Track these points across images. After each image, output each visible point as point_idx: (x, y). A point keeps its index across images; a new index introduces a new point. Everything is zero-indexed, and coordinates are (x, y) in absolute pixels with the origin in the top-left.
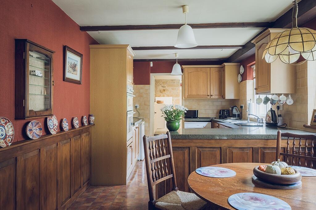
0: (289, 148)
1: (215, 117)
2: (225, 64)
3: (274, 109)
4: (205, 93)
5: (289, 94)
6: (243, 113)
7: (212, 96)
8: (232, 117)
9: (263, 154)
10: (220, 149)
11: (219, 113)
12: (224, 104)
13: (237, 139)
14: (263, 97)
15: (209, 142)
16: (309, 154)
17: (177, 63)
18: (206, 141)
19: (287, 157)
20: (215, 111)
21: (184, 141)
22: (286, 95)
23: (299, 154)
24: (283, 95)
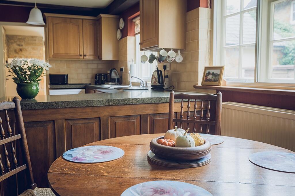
0: (183, 112)
1: (90, 83)
2: (102, 15)
3: (161, 69)
4: (77, 52)
5: (178, 49)
6: (124, 77)
7: (85, 56)
8: (110, 82)
9: (153, 122)
10: (98, 120)
11: (95, 78)
12: (100, 66)
13: (120, 105)
14: (148, 54)
15: (84, 111)
16: (205, 117)
17: (36, 7)
18: (79, 110)
19: (181, 123)
20: (90, 76)
21: (46, 112)
22: (175, 50)
23: (194, 119)
24: (172, 50)
